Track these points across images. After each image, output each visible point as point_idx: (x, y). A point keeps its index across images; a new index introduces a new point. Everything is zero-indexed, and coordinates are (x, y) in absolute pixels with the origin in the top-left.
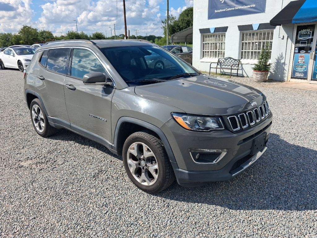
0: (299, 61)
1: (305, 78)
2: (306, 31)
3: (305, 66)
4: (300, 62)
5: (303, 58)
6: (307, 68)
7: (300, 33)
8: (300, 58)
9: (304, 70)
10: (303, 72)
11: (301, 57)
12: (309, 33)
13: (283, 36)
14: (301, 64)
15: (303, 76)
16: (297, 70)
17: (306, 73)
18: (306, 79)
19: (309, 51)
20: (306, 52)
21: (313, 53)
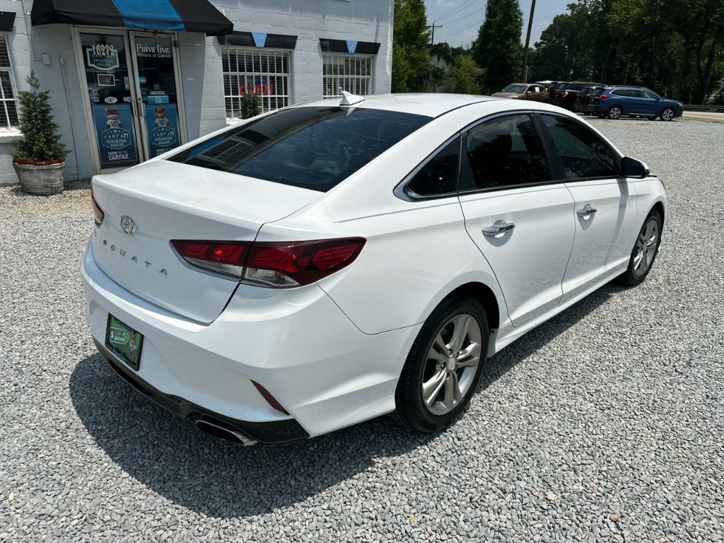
0: (109, 122)
2: (106, 50)
3: (127, 134)
4: (111, 127)
5: (117, 116)
6: (131, 138)
7: (91, 53)
8: (109, 117)
9: (125, 144)
10: (125, 149)
11: (111, 112)
12: (112, 54)
13: (50, 59)
14: (115, 131)
16: (109, 145)
17: (131, 150)
19: (126, 99)
20: (120, 101)
21: (139, 102)
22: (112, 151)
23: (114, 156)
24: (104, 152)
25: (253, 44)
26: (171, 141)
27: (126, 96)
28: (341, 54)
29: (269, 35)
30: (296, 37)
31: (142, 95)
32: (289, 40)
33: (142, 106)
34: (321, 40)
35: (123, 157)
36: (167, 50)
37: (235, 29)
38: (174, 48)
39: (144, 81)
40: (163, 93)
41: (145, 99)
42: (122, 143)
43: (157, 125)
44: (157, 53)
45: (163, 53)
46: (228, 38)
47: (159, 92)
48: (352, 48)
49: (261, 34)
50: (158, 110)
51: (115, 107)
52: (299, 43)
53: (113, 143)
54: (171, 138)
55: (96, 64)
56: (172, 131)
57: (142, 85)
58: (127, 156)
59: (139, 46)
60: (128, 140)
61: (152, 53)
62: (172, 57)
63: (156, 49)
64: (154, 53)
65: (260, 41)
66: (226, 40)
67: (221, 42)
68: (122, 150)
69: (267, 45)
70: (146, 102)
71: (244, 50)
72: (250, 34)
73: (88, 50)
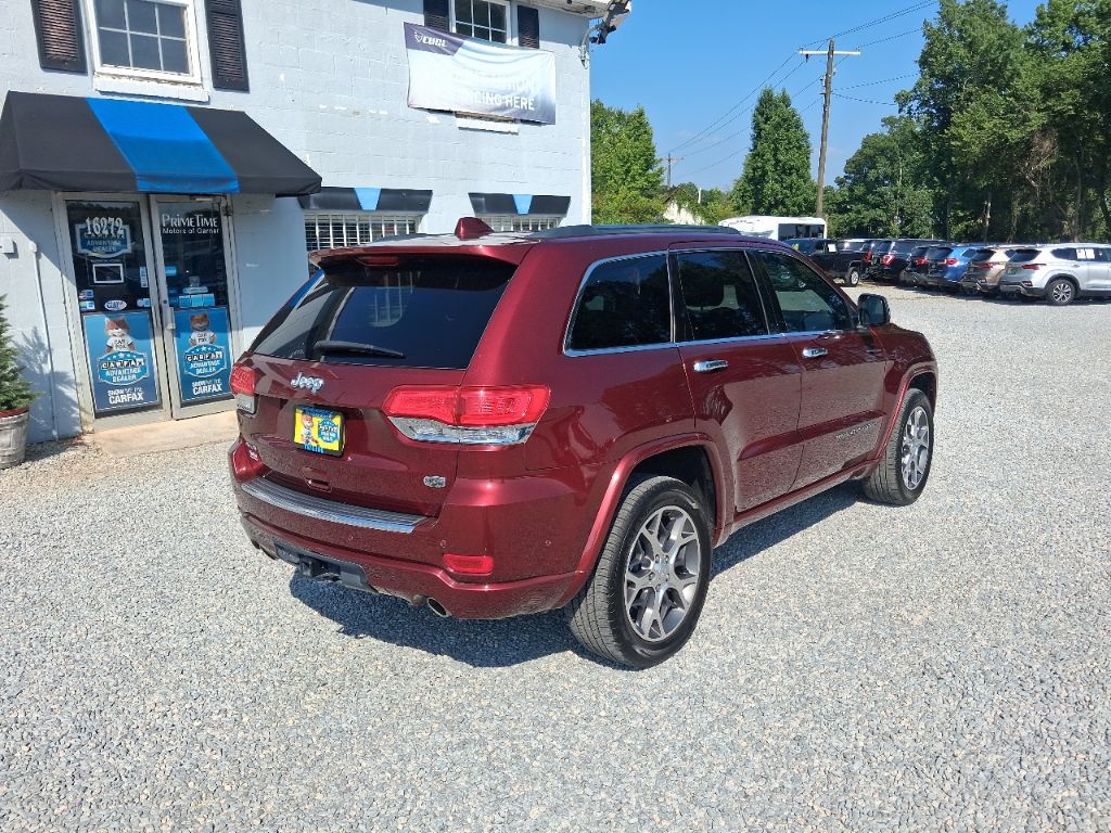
0: (111, 342)
1: (150, 405)
2: (109, 225)
3: (141, 360)
4: (114, 349)
5: (125, 330)
6: (148, 367)
7: (84, 231)
8: (111, 332)
9: (138, 375)
10: (137, 384)
12: (120, 232)
13: (14, 244)
14: (121, 355)
15: (141, 398)
17: (148, 385)
18: (158, 406)
19: (141, 303)
20: (132, 306)
21: (163, 305)
22: (114, 388)
23: (118, 398)
24: (100, 390)
25: (357, 206)
26: (217, 367)
27: (142, 297)
28: (507, 216)
29: (384, 191)
30: (429, 193)
31: (170, 296)
32: (418, 197)
33: (169, 312)
34: (471, 195)
35: (134, 398)
36: (213, 222)
37: (324, 184)
38: (224, 219)
39: (173, 272)
40: (205, 289)
41: (174, 301)
42: (133, 374)
43: (194, 342)
44: (196, 227)
45: (206, 227)
46: (315, 199)
47: (199, 289)
48: (523, 206)
49: (372, 190)
50: (197, 317)
51: (122, 317)
52: (434, 203)
53: (118, 376)
54: (217, 363)
55: (90, 248)
56: (218, 350)
57: (169, 279)
58: (140, 395)
59: (166, 217)
60: (144, 369)
61: (187, 228)
62: (221, 232)
63: (195, 220)
64: (191, 228)
65: (369, 202)
66: (312, 201)
67: (304, 205)
68: (133, 386)
69: (380, 206)
70: (175, 306)
71: (345, 216)
72: (352, 190)
73: (78, 227)
